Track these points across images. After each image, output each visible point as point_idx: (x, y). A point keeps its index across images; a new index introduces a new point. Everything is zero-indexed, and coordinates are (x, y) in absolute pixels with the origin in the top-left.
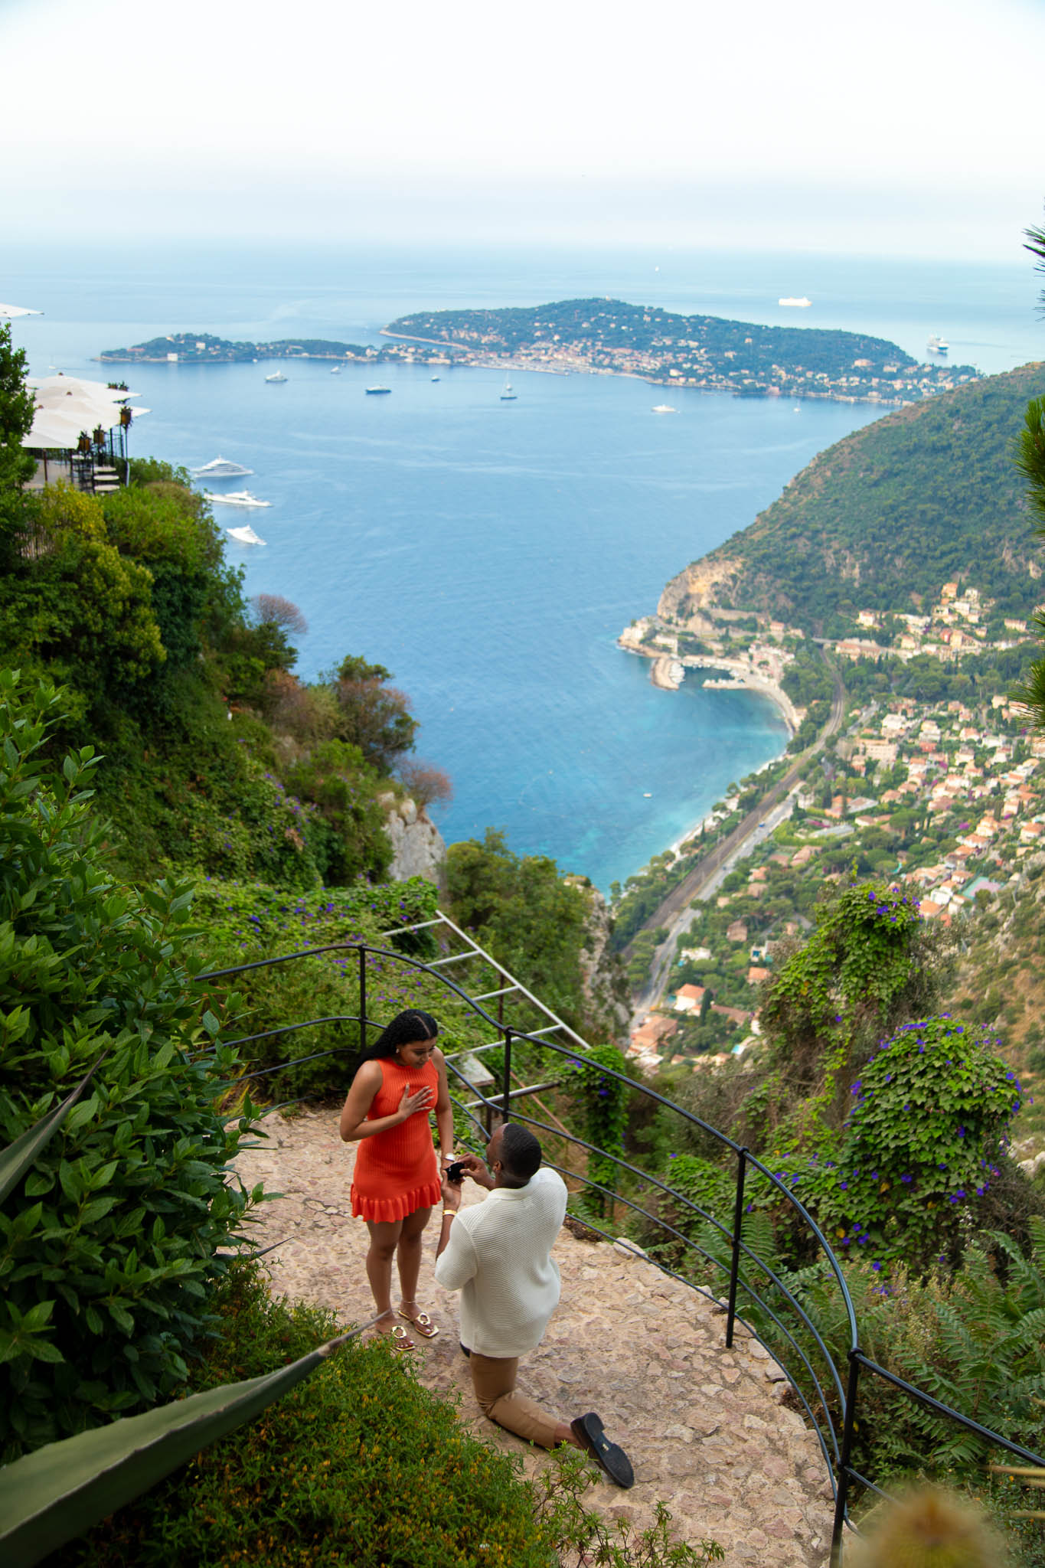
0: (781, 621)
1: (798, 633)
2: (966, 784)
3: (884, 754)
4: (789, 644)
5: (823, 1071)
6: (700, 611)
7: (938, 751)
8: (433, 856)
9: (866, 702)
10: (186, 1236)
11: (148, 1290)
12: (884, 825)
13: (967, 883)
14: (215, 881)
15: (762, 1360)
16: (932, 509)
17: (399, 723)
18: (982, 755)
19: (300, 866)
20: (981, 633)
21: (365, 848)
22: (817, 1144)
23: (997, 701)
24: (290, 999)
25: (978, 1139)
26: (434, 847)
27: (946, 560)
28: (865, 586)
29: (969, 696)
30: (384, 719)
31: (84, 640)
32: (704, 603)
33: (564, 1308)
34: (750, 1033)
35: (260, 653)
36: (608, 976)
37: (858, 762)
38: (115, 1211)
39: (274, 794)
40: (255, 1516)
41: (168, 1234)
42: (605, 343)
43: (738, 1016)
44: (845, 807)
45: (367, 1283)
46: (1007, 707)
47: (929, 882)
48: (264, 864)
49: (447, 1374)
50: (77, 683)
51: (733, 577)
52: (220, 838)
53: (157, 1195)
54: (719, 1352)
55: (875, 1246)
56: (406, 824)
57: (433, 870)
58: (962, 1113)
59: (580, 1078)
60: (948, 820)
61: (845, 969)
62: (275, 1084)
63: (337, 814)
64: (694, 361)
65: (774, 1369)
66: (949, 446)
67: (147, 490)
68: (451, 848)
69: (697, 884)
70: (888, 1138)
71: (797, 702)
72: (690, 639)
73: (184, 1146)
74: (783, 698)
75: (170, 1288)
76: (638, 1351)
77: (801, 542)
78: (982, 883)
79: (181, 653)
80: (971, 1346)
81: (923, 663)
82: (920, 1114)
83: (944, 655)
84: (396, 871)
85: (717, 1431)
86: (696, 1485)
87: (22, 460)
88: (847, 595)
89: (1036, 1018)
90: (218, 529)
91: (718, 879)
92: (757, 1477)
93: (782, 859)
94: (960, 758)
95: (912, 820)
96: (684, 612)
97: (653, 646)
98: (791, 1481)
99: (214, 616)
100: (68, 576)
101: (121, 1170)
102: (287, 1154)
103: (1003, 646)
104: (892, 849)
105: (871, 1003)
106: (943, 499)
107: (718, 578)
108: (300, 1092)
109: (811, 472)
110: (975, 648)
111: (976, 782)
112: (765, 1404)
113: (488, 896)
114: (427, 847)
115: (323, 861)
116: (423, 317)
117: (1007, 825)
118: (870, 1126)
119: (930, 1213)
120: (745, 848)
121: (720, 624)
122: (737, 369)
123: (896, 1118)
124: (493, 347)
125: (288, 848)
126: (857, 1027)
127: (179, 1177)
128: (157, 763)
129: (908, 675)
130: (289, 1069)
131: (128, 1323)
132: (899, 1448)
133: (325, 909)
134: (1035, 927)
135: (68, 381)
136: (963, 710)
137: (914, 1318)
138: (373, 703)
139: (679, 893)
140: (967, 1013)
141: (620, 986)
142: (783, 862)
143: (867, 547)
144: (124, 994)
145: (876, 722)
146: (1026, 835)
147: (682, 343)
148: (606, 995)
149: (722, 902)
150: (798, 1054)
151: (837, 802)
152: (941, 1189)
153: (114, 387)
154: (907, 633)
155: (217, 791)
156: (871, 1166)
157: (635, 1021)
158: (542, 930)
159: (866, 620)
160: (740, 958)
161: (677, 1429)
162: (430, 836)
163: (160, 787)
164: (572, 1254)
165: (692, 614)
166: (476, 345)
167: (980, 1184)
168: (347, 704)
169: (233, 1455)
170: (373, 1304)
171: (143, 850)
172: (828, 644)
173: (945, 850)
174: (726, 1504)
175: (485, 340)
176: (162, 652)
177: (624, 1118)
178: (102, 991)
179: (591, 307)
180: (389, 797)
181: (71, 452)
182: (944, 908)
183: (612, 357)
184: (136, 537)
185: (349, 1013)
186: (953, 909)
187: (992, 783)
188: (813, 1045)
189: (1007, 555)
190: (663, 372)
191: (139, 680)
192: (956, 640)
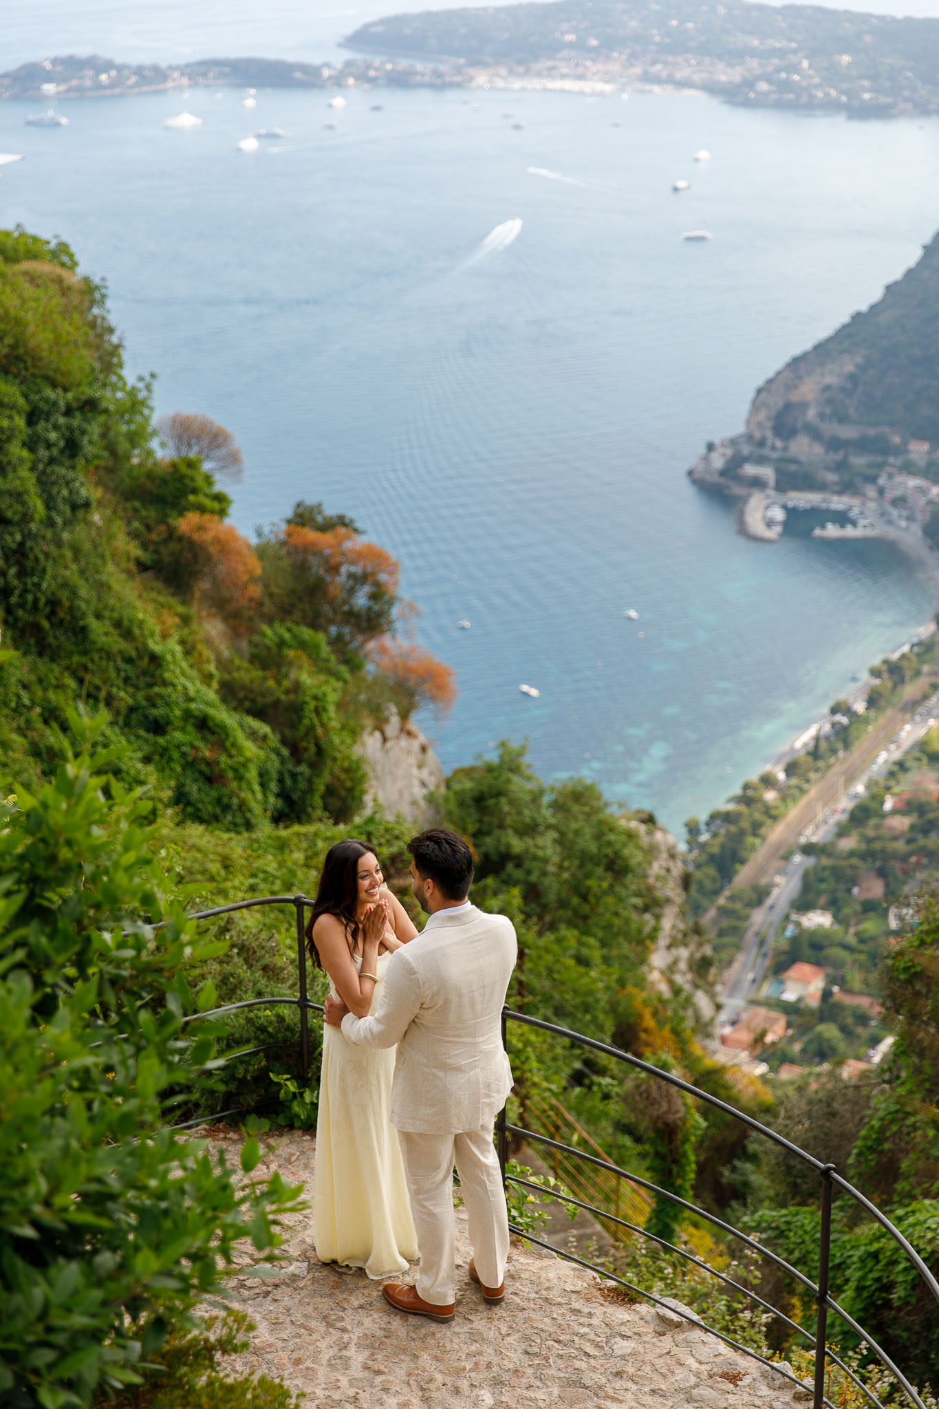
0: (923, 438)
6: (807, 427)
8: (424, 784)
17: (374, 597)
26: (425, 774)
30: (352, 591)
36: (684, 953)
51: (852, 378)
56: (385, 740)
57: (423, 804)
64: (790, 68)
72: (793, 467)
90: (111, 330)
96: (784, 430)
97: (740, 479)
107: (830, 379)
114: (415, 771)
116: (402, 20)
121: (834, 444)
122: (851, 78)
124: (502, 61)
138: (335, 569)
141: (701, 967)
148: (679, 979)
149: (848, 844)
157: (723, 1016)
160: (874, 925)
162: (420, 756)
164: (595, 1321)
165: (794, 432)
168: (297, 568)
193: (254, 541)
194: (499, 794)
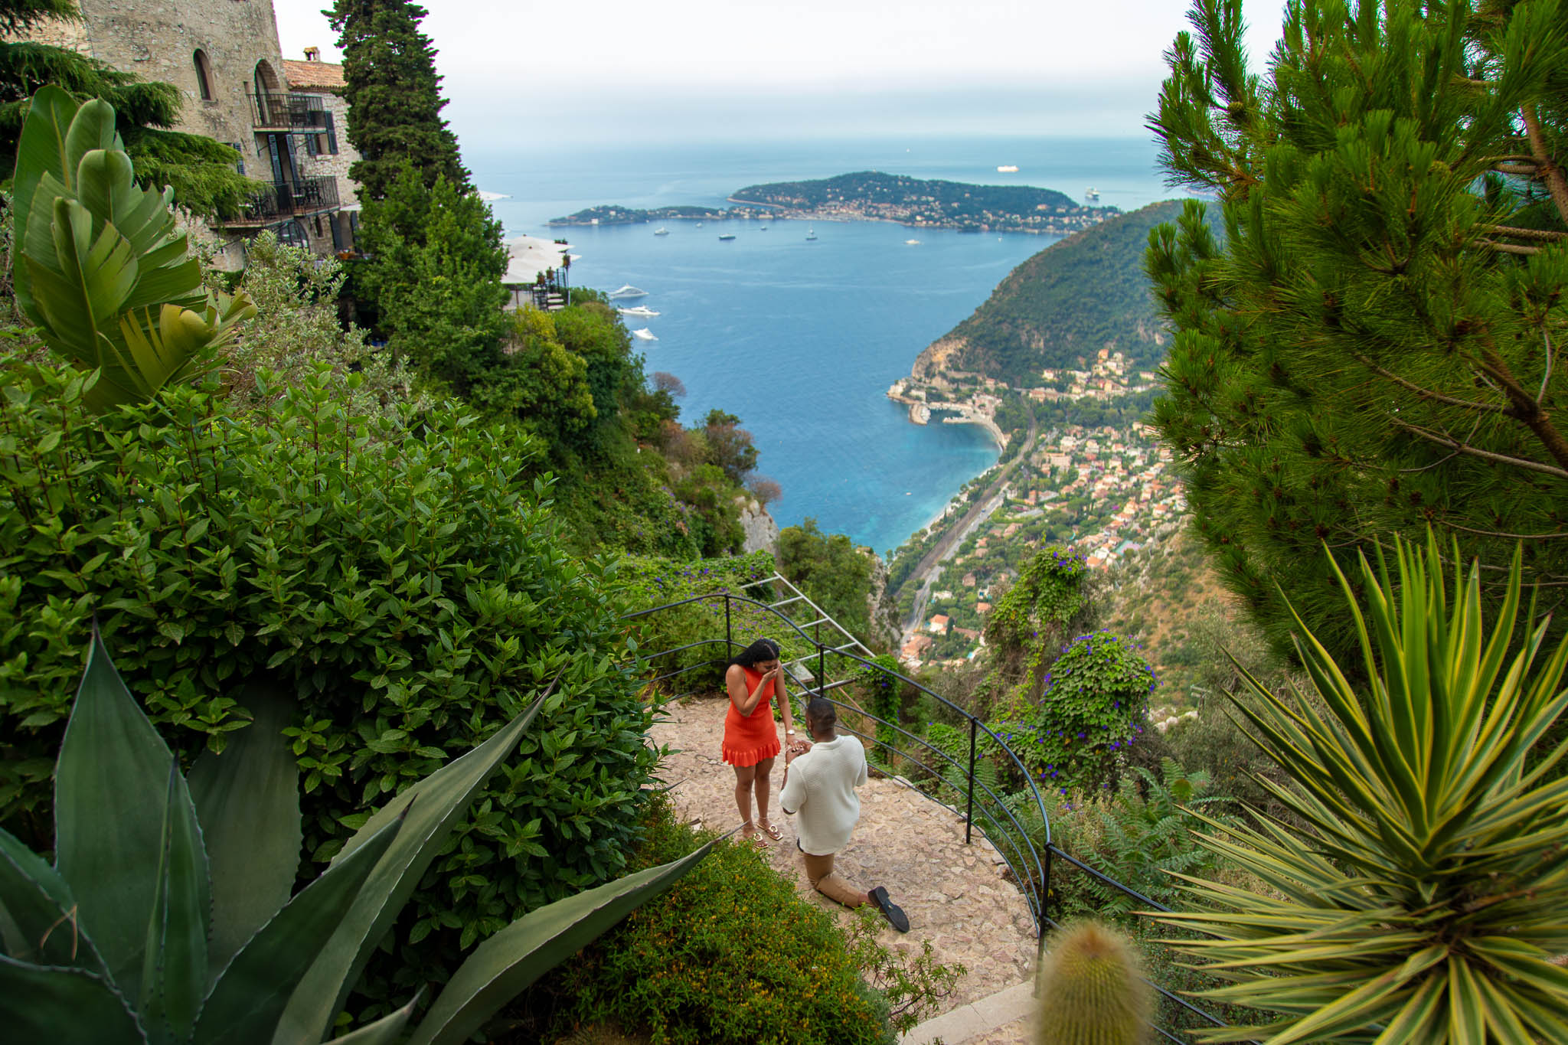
0: (993, 378)
1: (1005, 385)
2: (1116, 480)
3: (1062, 462)
4: (998, 393)
5: (1026, 668)
6: (940, 372)
7: (1098, 459)
8: (771, 536)
9: (1049, 429)
10: (621, 777)
11: (599, 811)
12: (1063, 508)
13: (1119, 545)
14: (633, 556)
15: (990, 851)
16: (1091, 301)
17: (747, 452)
18: (1126, 461)
19: (687, 545)
20: (1125, 382)
21: (727, 533)
22: (1023, 715)
23: (1136, 426)
24: (682, 629)
25: (1128, 709)
26: (772, 532)
27: (1101, 334)
28: (1047, 353)
29: (1117, 423)
30: (737, 449)
31: (545, 405)
32: (942, 368)
33: (864, 819)
34: (977, 644)
35: (657, 410)
36: (886, 611)
37: (1045, 468)
38: (576, 763)
39: (668, 499)
40: (670, 950)
41: (610, 776)
42: (873, 201)
43: (971, 634)
44: (1037, 498)
45: (736, 807)
46: (1143, 429)
47: (1093, 545)
48: (663, 545)
49: (789, 863)
50: (541, 433)
51: (961, 351)
52: (635, 529)
53: (602, 752)
54: (962, 846)
55: (1062, 778)
56: (753, 516)
57: (771, 545)
58: (1117, 693)
59: (869, 676)
60: (1105, 504)
61: (1039, 602)
62: (675, 684)
63: (709, 511)
64: (932, 210)
65: (998, 856)
66: (1101, 260)
67: (582, 307)
68: (783, 531)
69: (943, 549)
70: (1069, 709)
71: (1004, 431)
72: (934, 391)
73: (618, 721)
74: (995, 428)
75: (612, 810)
76: (910, 846)
77: (1005, 326)
78: (1129, 545)
79: (606, 411)
80: (1125, 841)
81: (1087, 402)
82: (1090, 694)
83: (1100, 397)
84: (748, 547)
85: (962, 896)
86: (949, 930)
87: (502, 292)
88: (1036, 360)
89: (1166, 631)
90: (627, 331)
91: (956, 546)
92: (988, 924)
93: (997, 532)
94: (1113, 463)
95: (1082, 505)
96: (929, 374)
97: (910, 397)
98: (1010, 927)
99: (627, 387)
100: (534, 365)
101: (579, 737)
102: (684, 727)
103: (1139, 390)
104: (1069, 524)
105: (1056, 624)
106: (1098, 295)
107: (951, 351)
108: (691, 688)
109: (1010, 280)
110: (1121, 392)
111: (1123, 479)
112: (992, 879)
113: (807, 561)
114: (767, 530)
115: (701, 542)
116: (755, 188)
117: (1144, 507)
118: (1057, 702)
119: (1097, 757)
120: (973, 526)
121: (953, 381)
122: (960, 214)
123: (1074, 697)
124: (801, 206)
125: (678, 534)
126: (1047, 639)
127: (615, 741)
128: (594, 482)
129: (1077, 410)
130: (683, 674)
131: (587, 832)
132: (1079, 906)
133: (703, 572)
134: (1164, 572)
135: (528, 240)
136: (1114, 432)
137: (1088, 823)
138: (729, 440)
139: (931, 556)
140: (1120, 629)
141: (894, 617)
142: (998, 535)
143: (1048, 328)
144: (578, 627)
145: (1056, 442)
146: (1156, 513)
147: (924, 199)
148: (885, 622)
149: (959, 561)
150: (1009, 658)
151: (1032, 495)
152: (1104, 742)
153: (558, 242)
154: (1075, 383)
155: (632, 499)
156: (1059, 728)
157: (904, 639)
158: (843, 582)
159: (1048, 375)
160: (971, 597)
161: (937, 895)
162: (769, 523)
163: (596, 497)
165: (934, 375)
166: (789, 206)
167: (1130, 738)
168: (713, 441)
169: (656, 913)
170: (741, 819)
171: (587, 538)
172: (1024, 392)
173: (1103, 524)
174: (969, 941)
175: (795, 201)
176: (594, 411)
177: (898, 701)
178: (563, 626)
179: (863, 177)
180: (741, 499)
181: (533, 285)
182: (1104, 561)
183: (878, 209)
184: (575, 339)
185: (720, 638)
186: (1109, 562)
187: (1134, 479)
188: (1019, 651)
189: (1141, 330)
190: (911, 218)
191: (580, 430)
192: (1108, 387)
193: (693, 427)
194: (805, 541)
